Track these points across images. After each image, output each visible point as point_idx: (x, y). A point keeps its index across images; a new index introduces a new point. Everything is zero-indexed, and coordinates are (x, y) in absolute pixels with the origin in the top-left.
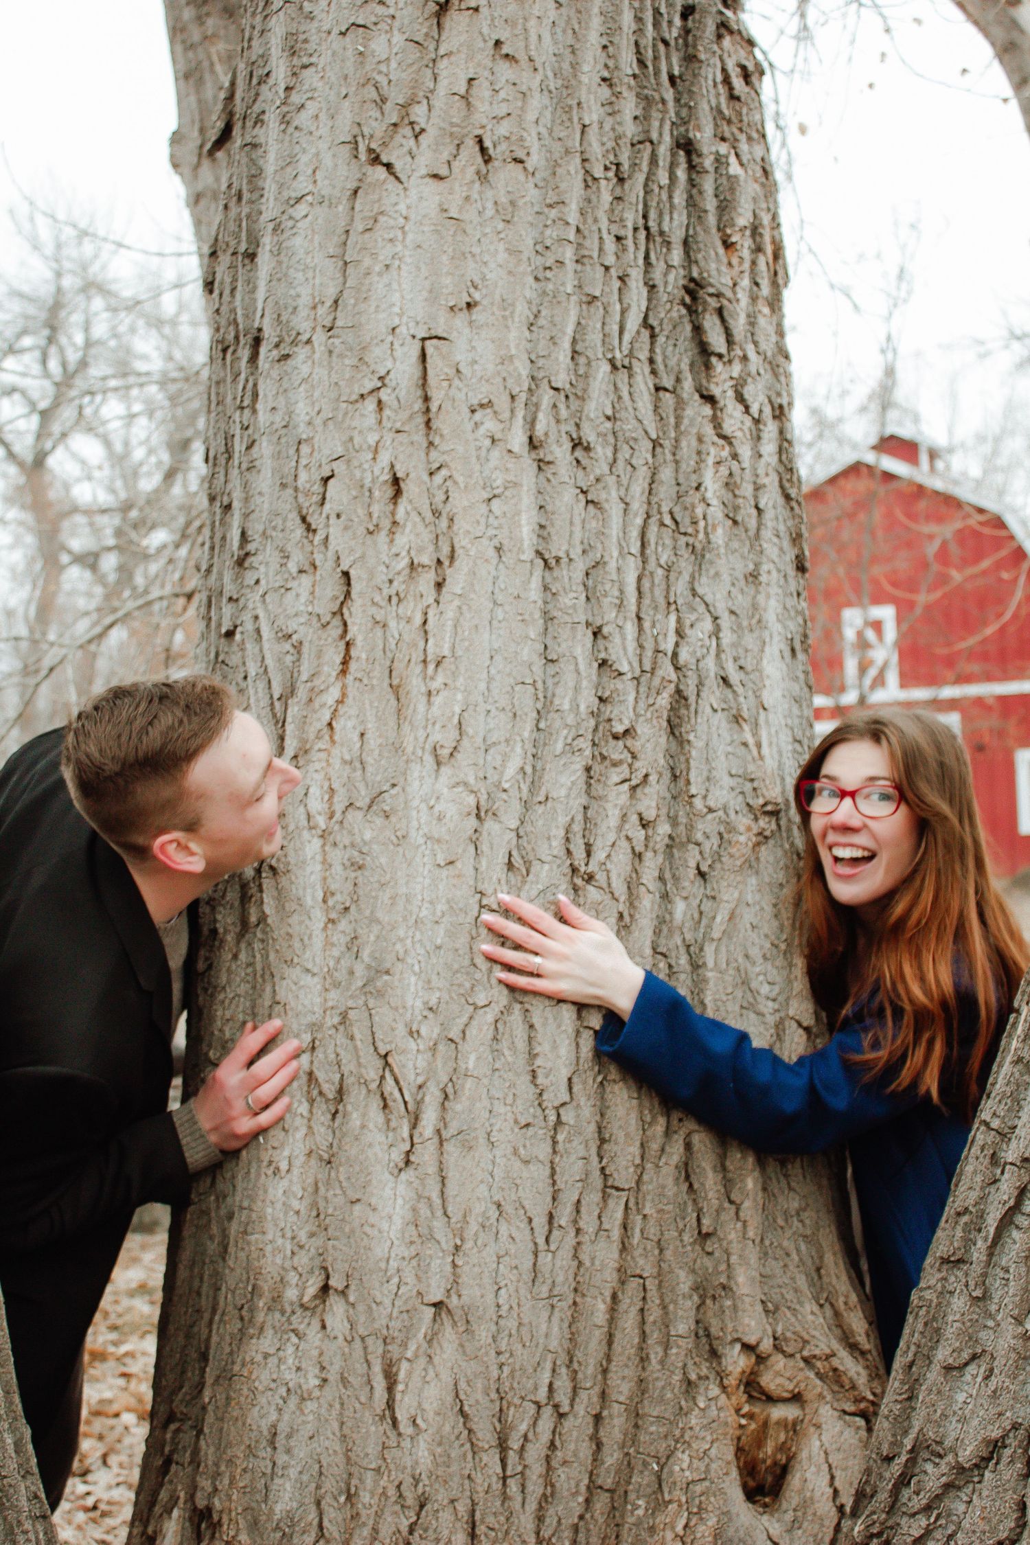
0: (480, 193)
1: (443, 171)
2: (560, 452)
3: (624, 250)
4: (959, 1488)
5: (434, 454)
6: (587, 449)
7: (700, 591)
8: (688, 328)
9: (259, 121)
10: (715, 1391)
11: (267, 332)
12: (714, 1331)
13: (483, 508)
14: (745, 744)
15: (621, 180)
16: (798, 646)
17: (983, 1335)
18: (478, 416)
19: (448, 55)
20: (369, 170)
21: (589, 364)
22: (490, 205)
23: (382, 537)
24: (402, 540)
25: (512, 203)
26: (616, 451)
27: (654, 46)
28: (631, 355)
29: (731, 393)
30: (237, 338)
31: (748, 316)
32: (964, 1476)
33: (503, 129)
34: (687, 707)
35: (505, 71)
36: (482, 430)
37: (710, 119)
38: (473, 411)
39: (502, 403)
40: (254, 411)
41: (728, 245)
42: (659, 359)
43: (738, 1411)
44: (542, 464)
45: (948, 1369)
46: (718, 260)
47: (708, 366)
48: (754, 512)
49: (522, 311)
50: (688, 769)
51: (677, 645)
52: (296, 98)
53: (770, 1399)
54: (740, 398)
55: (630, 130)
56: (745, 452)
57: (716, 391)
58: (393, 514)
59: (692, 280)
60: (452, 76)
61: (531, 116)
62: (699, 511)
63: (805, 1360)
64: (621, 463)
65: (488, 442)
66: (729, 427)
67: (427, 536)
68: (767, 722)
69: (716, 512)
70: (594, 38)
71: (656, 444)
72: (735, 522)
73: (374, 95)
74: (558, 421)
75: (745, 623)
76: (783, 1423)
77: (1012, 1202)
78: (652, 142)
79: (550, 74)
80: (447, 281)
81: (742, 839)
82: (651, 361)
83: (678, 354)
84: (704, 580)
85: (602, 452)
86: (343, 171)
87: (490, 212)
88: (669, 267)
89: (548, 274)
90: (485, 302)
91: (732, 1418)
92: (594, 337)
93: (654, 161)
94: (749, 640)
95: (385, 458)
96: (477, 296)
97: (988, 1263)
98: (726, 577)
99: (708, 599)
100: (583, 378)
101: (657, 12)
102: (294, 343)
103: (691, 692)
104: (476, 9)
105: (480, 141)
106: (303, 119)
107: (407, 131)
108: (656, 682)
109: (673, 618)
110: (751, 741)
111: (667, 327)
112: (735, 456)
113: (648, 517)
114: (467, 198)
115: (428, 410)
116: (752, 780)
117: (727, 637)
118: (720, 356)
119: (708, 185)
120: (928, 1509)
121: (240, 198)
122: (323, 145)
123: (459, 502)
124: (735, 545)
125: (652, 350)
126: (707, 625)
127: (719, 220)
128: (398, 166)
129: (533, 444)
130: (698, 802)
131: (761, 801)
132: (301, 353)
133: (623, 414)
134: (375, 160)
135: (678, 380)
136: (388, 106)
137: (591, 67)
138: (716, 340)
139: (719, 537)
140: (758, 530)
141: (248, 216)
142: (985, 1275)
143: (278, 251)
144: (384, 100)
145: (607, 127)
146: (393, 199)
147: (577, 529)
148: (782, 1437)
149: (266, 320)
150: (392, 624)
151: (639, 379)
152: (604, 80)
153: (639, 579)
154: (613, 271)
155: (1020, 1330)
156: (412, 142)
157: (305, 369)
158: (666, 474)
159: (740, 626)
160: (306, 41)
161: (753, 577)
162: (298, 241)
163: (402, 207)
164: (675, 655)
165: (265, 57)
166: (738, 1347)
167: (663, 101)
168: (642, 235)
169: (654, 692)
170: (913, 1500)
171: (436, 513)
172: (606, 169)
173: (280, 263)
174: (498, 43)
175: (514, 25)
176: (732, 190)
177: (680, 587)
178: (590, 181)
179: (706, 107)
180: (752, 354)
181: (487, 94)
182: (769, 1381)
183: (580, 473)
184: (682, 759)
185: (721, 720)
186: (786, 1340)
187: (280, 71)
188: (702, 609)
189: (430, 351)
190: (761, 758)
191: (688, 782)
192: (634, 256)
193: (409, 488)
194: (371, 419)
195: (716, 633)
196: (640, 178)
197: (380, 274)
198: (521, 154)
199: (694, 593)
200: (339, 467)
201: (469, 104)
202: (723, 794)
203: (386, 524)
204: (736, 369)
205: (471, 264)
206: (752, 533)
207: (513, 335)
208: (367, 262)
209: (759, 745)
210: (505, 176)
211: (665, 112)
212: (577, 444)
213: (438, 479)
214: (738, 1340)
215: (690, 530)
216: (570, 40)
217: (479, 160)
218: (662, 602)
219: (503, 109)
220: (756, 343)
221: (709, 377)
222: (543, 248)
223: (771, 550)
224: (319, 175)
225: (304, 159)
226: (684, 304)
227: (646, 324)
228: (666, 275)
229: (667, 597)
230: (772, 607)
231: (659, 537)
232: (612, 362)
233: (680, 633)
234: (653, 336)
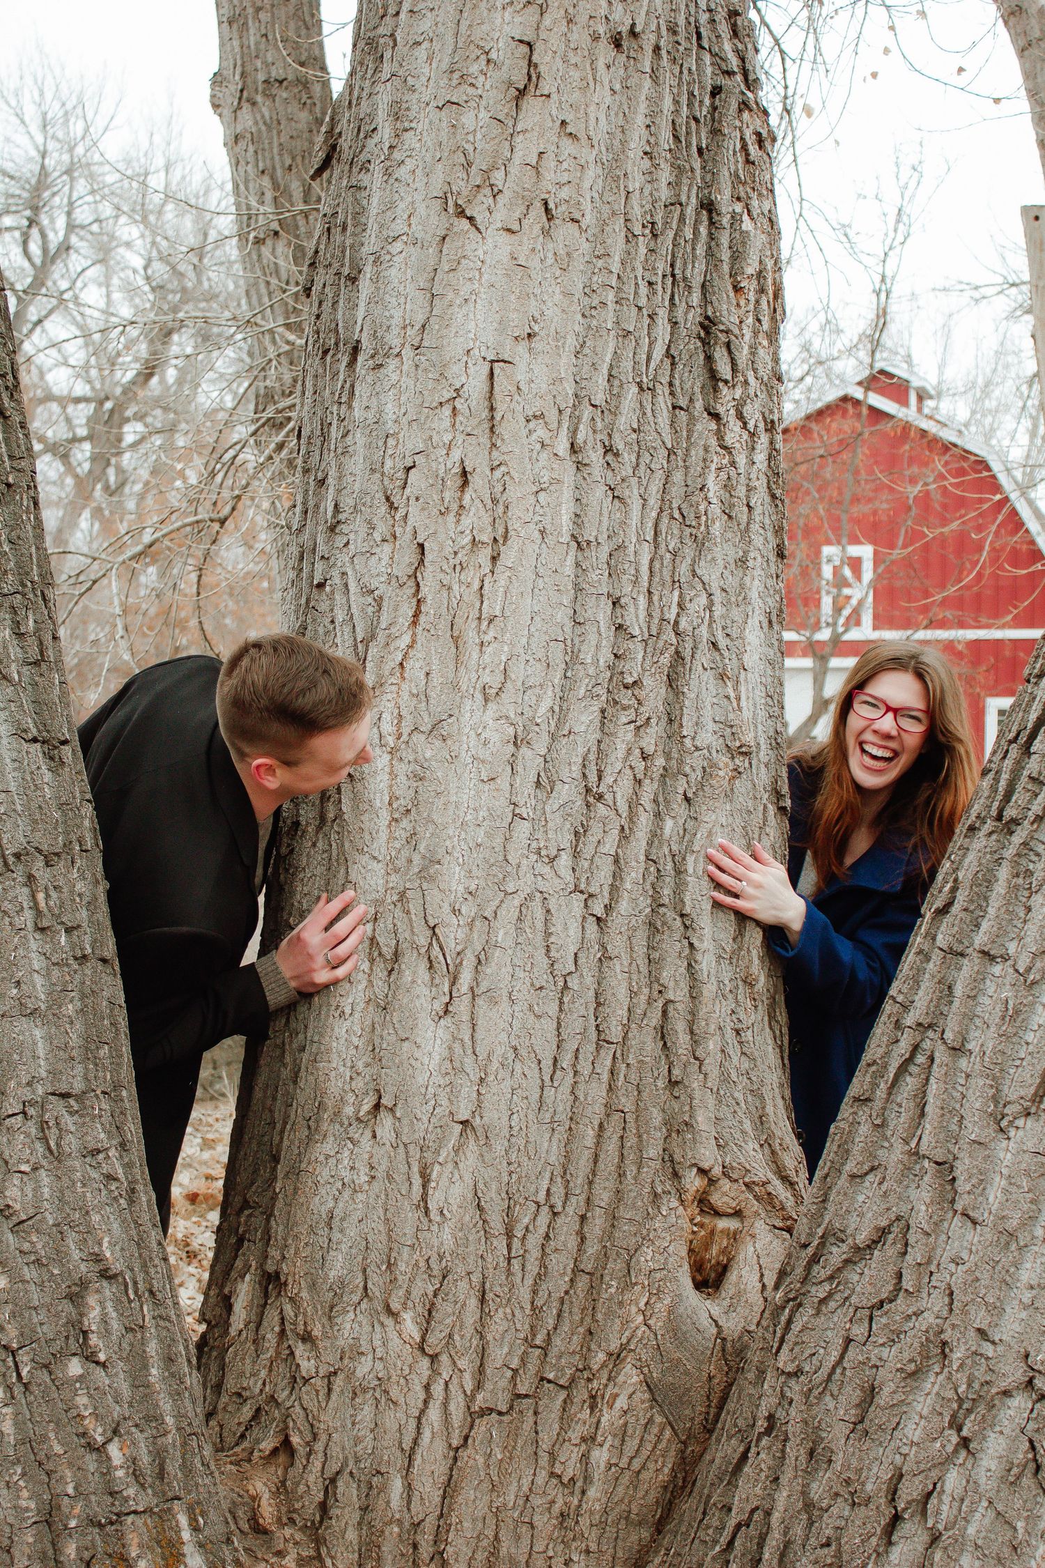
0: (543, 245)
1: (516, 227)
2: (595, 457)
3: (655, 293)
4: (855, 1263)
5: (495, 453)
6: (617, 455)
7: (699, 572)
8: (702, 357)
9: (364, 168)
10: (675, 1203)
11: (365, 343)
12: (677, 1157)
13: (532, 499)
14: (727, 697)
15: (655, 236)
16: (774, 619)
17: (880, 1152)
18: (532, 425)
19: (524, 131)
20: (456, 221)
21: (621, 386)
22: (550, 255)
23: (451, 518)
24: (466, 521)
25: (568, 254)
26: (639, 456)
27: (687, 123)
28: (655, 379)
29: (732, 412)
30: (337, 344)
31: (751, 347)
32: (860, 1253)
33: (564, 193)
34: (684, 665)
35: (568, 147)
36: (534, 436)
37: (729, 183)
38: (528, 421)
39: (552, 415)
40: (350, 407)
41: (737, 289)
42: (677, 383)
43: (692, 1220)
44: (580, 466)
45: (853, 1176)
46: (729, 302)
47: (716, 390)
48: (745, 509)
49: (571, 342)
50: (682, 715)
51: (678, 615)
52: (397, 155)
53: (718, 1214)
54: (740, 416)
55: (665, 194)
56: (741, 460)
57: (721, 410)
58: (460, 499)
59: (707, 318)
60: (526, 149)
61: (587, 185)
62: (702, 508)
63: (746, 1185)
64: (642, 467)
65: (538, 446)
66: (729, 439)
67: (487, 520)
68: (746, 680)
69: (716, 509)
70: (640, 120)
71: (671, 452)
72: (730, 517)
73: (463, 160)
74: (595, 432)
75: (733, 599)
76: (726, 1232)
77: (907, 1056)
78: (681, 204)
79: (603, 149)
80: (514, 316)
81: (721, 773)
82: (671, 384)
83: (692, 380)
84: (702, 563)
85: (628, 458)
86: (434, 220)
87: (550, 261)
88: (689, 307)
89: (594, 312)
90: (542, 333)
91: (687, 1225)
92: (627, 365)
93: (682, 219)
94: (736, 613)
95: (456, 455)
96: (536, 328)
97: (887, 1100)
98: (721, 563)
99: (705, 579)
100: (615, 396)
101: (691, 94)
102: (387, 355)
103: (687, 653)
104: (548, 96)
105: (546, 204)
106: (402, 172)
107: (487, 191)
108: (661, 644)
109: (676, 593)
110: (732, 695)
111: (685, 357)
112: (733, 464)
113: (662, 511)
114: (533, 250)
115: (493, 418)
116: (732, 726)
117: (718, 610)
118: (726, 382)
119: (724, 240)
120: (831, 1278)
121: (344, 229)
122: (418, 197)
123: (513, 493)
124: (729, 535)
125: (672, 376)
126: (703, 600)
127: (732, 268)
128: (479, 219)
129: (573, 449)
130: (688, 741)
131: (738, 744)
132: (392, 363)
133: (647, 428)
134: (461, 213)
135: (691, 400)
136: (474, 169)
137: (636, 144)
138: (724, 369)
139: (716, 529)
140: (748, 524)
141: (352, 246)
142: (884, 1109)
143: (376, 280)
144: (470, 164)
145: (646, 192)
146: (474, 246)
147: (605, 519)
148: (725, 1243)
149: (364, 334)
150: (456, 587)
151: (660, 399)
152: (646, 153)
153: (652, 561)
154: (645, 312)
155: (907, 1148)
156: (491, 200)
157: (394, 377)
158: (678, 477)
159: (729, 601)
160: (408, 109)
161: (742, 562)
162: (393, 272)
163: (480, 253)
164: (676, 623)
165: (371, 116)
166: (695, 1170)
167: (692, 170)
168: (669, 280)
169: (658, 652)
170: (820, 1272)
171: (495, 501)
172: (644, 226)
173: (378, 289)
174: (563, 123)
175: (577, 110)
176: (744, 243)
177: (684, 569)
178: (630, 237)
179: (727, 174)
180: (752, 380)
181: (553, 164)
182: (717, 1199)
183: (610, 473)
184: (677, 706)
185: (709, 677)
186: (732, 1168)
187: (385, 133)
188: (699, 587)
189: (497, 371)
190: (740, 709)
191: (681, 726)
192: (662, 298)
193: (476, 481)
194: (447, 423)
195: (710, 607)
196: (671, 234)
197: (460, 306)
198: (577, 216)
199: (694, 574)
200: (419, 459)
201: (538, 173)
202: (708, 737)
203: (455, 507)
204: (738, 393)
205: (533, 303)
206: (742, 527)
207: (564, 360)
208: (451, 296)
209: (738, 699)
210: (565, 232)
211: (693, 178)
212: (608, 450)
213: (498, 474)
214: (695, 1165)
215: (694, 523)
216: (621, 122)
217: (545, 219)
218: (668, 579)
219: (565, 177)
220: (755, 371)
221: (716, 398)
222: (589, 291)
223: (758, 541)
224: (413, 220)
225: (402, 205)
226: (699, 338)
227: (668, 354)
228: (686, 313)
229: (672, 577)
230: (755, 586)
231: (669, 528)
232: (640, 385)
233: (681, 606)
234: (673, 364)
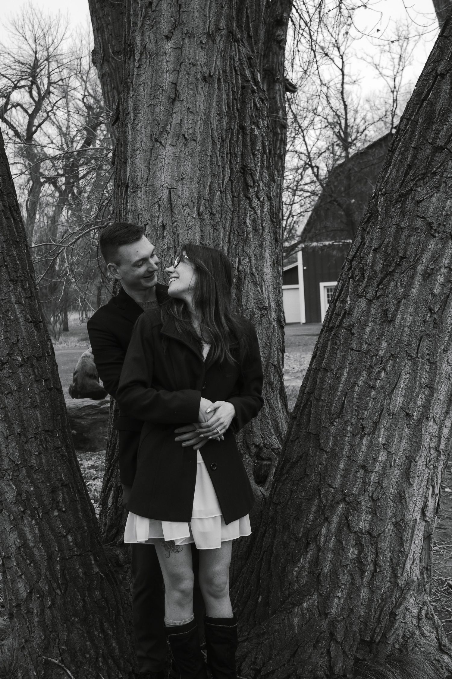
0: (184, 149)
1: (175, 144)
2: (207, 217)
3: (224, 160)
4: (293, 468)
5: (173, 218)
6: (214, 215)
7: (245, 250)
8: (242, 179)
9: (126, 126)
10: (248, 457)
11: (130, 184)
12: (248, 442)
13: (186, 232)
14: (258, 291)
15: (223, 141)
16: (275, 263)
17: (299, 433)
18: (185, 208)
19: (176, 112)
20: (155, 143)
21: (214, 192)
22: (187, 152)
23: (160, 240)
24: (165, 241)
25: (193, 151)
26: (222, 215)
27: (233, 101)
28: (226, 188)
29: (254, 196)
30: (122, 184)
31: (260, 173)
32: (295, 464)
33: (190, 131)
34: (241, 282)
35: (191, 116)
36: (186, 212)
37: (249, 119)
38: (183, 207)
39: (191, 204)
40: (127, 205)
41: (254, 155)
42: (234, 189)
43: (254, 462)
44: (202, 220)
45: (292, 441)
46: (251, 159)
47: (248, 189)
48: (261, 228)
49: (196, 179)
50: (242, 298)
51: (239, 265)
52: (136, 122)
53: (263, 459)
54: (257, 197)
55: (225, 126)
56: (259, 212)
57: (250, 196)
58: (163, 234)
59: (244, 165)
60: (176, 119)
61: (198, 128)
62: (245, 229)
63: (272, 449)
64: (223, 218)
65: (187, 215)
66: (254, 205)
67: (172, 240)
68: (265, 285)
69: (250, 228)
70: (214, 104)
71: (233, 212)
72: (256, 231)
73: (156, 123)
74: (206, 208)
75: (259, 258)
76: (266, 465)
78: (231, 129)
79: (203, 115)
80: (176, 173)
81: (256, 316)
82: (232, 189)
83: (240, 187)
84: (246, 247)
85: (218, 215)
86: (148, 144)
87: (187, 154)
88: (237, 163)
89: (203, 169)
90: (186, 178)
91: (252, 463)
92: (216, 185)
93: (232, 134)
94: (260, 263)
95: (161, 219)
96: (184, 176)
98: (253, 246)
99: (248, 252)
100: (212, 196)
101: (233, 91)
102: (137, 188)
103: (242, 278)
104: (183, 100)
105: (184, 135)
106: (138, 127)
107: (165, 133)
109: (237, 258)
110: (260, 290)
111: (236, 180)
112: (256, 213)
113: (231, 231)
114: (181, 151)
115: (172, 207)
116: (260, 300)
117: (253, 262)
118: (251, 186)
119: (248, 139)
120: (287, 473)
121: (122, 146)
122: (143, 136)
123: (180, 231)
124: (256, 237)
125: (232, 187)
126: (247, 260)
127: (251, 148)
128: (163, 142)
129: (199, 214)
130: (244, 307)
131: (263, 306)
132: (139, 190)
133: (224, 205)
134: (157, 141)
135: (239, 194)
136: (160, 126)
137: (213, 113)
138: (250, 182)
139: (251, 236)
140: (263, 232)
141: (124, 152)
143: (132, 163)
144: (159, 124)
145: (219, 127)
146: (162, 151)
147: (211, 236)
148: (266, 469)
149: (129, 182)
150: (163, 262)
151: (228, 195)
152: (218, 114)
153: (228, 249)
154: (221, 167)
156: (166, 136)
157: (140, 195)
158: (236, 220)
159: (257, 259)
160: (138, 107)
161: (261, 246)
162: (137, 160)
163: (164, 153)
164: (238, 268)
165: (128, 108)
166: (254, 446)
167: (235, 117)
168: (229, 155)
170: (285, 471)
171: (174, 233)
172: (219, 138)
173: (133, 166)
174: (189, 108)
175: (193, 104)
176: (255, 139)
177: (240, 250)
178: (214, 143)
179: (248, 116)
180: (261, 184)
181: (186, 122)
182: (263, 455)
183: (212, 221)
184: (240, 295)
185: (251, 285)
186: (267, 444)
187: (132, 115)
188: (246, 255)
189: (172, 192)
190: (263, 294)
191: (242, 302)
192: (227, 161)
193: (168, 228)
194: (157, 209)
195: (250, 261)
196: (228, 140)
197: (159, 171)
198: (195, 138)
199: (244, 251)
200: (149, 222)
201: (181, 126)
202: (252, 304)
203: (161, 236)
204: (256, 189)
205: (183, 168)
206: (260, 234)
207: (194, 186)
208: (155, 168)
209: (262, 291)
210: (191, 144)
211: (236, 119)
212: (211, 213)
213: (175, 225)
214: (254, 444)
215: (242, 235)
216: (208, 105)
217: (184, 140)
218: (234, 254)
219: (190, 126)
220: (262, 181)
221: (248, 192)
222: (201, 162)
223: (267, 237)
224: (142, 143)
225: (139, 138)
226: (241, 172)
227: (230, 179)
228: (236, 165)
229: (236, 253)
230: (267, 254)
231: (234, 237)
232: (220, 191)
233: (239, 262)
234: (232, 183)
